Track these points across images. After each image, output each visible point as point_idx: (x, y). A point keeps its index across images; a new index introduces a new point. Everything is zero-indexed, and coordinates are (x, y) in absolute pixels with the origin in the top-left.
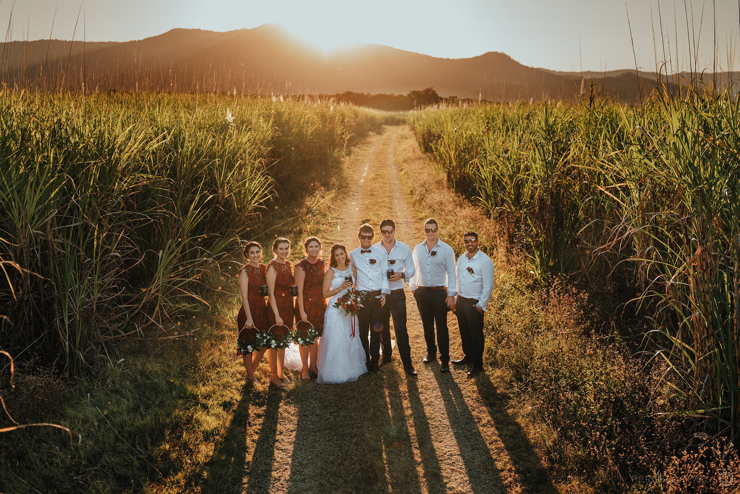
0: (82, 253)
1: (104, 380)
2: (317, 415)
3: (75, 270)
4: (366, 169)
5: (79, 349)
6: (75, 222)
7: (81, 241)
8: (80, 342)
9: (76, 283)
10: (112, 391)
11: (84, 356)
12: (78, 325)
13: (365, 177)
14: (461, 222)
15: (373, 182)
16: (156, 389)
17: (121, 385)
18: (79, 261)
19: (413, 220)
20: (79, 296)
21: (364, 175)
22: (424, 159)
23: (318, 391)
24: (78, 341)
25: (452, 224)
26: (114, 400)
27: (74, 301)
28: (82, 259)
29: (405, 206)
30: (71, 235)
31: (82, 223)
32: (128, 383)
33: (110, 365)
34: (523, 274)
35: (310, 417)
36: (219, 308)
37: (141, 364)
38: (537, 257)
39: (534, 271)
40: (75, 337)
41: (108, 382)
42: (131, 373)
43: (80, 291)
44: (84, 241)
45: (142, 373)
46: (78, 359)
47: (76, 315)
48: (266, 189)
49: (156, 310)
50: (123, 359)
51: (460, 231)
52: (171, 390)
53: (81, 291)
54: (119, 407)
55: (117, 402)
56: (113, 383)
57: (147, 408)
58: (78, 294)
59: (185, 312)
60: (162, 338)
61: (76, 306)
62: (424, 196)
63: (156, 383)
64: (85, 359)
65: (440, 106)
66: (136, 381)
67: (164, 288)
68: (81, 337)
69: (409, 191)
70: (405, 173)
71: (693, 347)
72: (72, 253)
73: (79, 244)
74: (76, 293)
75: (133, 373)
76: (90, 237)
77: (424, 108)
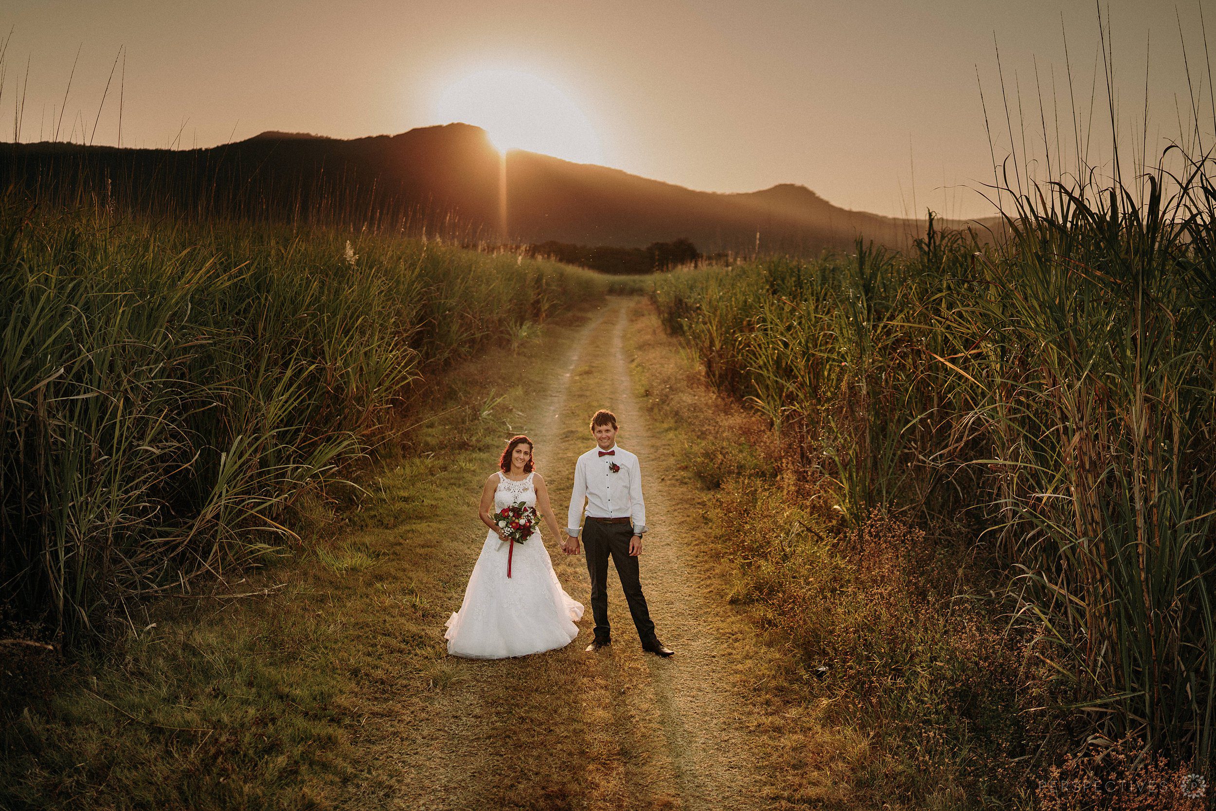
0: (94, 445)
1: (122, 655)
2: (476, 717)
3: (81, 474)
4: (575, 358)
5: (81, 604)
6: (85, 393)
7: (94, 425)
8: (83, 591)
9: (81, 495)
10: (132, 674)
11: (89, 617)
12: (81, 562)
13: (573, 370)
14: (725, 435)
15: (585, 376)
16: (207, 673)
17: (149, 665)
18: (88, 460)
19: (649, 433)
20: (85, 515)
21: (571, 368)
22: (670, 344)
23: (478, 681)
24: (79, 589)
25: (711, 438)
26: (136, 687)
27: (77, 523)
28: (93, 455)
29: (635, 413)
30: (77, 414)
31: (96, 394)
32: (161, 661)
33: (133, 633)
34: (823, 511)
35: (464, 719)
36: (320, 554)
37: (186, 634)
38: (844, 481)
39: (840, 505)
40: (76, 585)
41: (127, 660)
42: (166, 647)
43: (87, 507)
44: (97, 425)
45: (186, 647)
46: (78, 621)
47: (78, 547)
48: (404, 367)
49: (214, 550)
50: (154, 625)
51: (723, 448)
52: (233, 672)
53: (89, 507)
54: (142, 697)
55: (141, 691)
56: (136, 660)
57: (192, 699)
58: (83, 514)
59: (262, 560)
60: (222, 597)
61: (80, 533)
62: (667, 396)
63: (208, 662)
64: (90, 621)
65: (700, 264)
66: (175, 657)
67: (230, 513)
68: (85, 583)
69: (642, 391)
70: (639, 365)
71: (1083, 599)
72: (77, 443)
73: (89, 430)
74: (81, 511)
75: (170, 646)
76: (109, 420)
77: (674, 268)
